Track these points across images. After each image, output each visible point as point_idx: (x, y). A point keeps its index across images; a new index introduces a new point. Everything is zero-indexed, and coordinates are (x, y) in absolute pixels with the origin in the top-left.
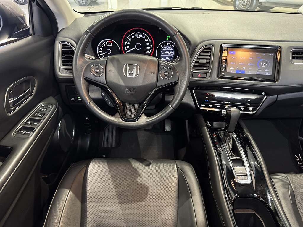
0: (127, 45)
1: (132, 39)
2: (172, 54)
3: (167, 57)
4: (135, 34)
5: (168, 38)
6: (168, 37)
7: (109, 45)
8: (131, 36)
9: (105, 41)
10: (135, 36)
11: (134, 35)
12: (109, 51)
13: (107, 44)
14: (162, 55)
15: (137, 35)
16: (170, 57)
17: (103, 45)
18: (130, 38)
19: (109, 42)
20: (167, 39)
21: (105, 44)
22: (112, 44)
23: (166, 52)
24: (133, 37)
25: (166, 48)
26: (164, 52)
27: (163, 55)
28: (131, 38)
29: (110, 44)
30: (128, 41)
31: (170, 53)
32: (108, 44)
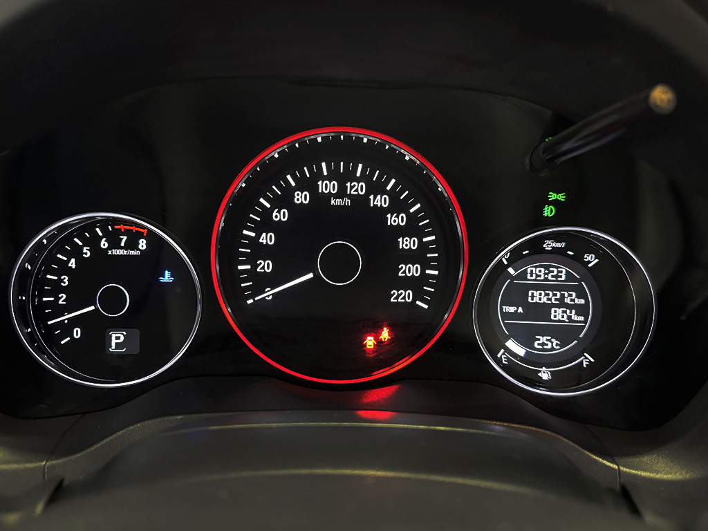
0: (260, 251)
1: (294, 209)
2: (581, 310)
3: (544, 331)
4: (318, 176)
5: (556, 203)
6: (553, 196)
7: (123, 252)
8: (289, 192)
9: (90, 225)
10: (313, 189)
11: (309, 184)
12: (112, 300)
13: (104, 244)
14: (506, 316)
15: (327, 187)
16: (563, 333)
17: (77, 252)
18: (278, 203)
19: (122, 227)
20: (548, 211)
21: (93, 242)
22: (143, 244)
23: (538, 297)
24: (302, 198)
25: (535, 272)
26: (518, 294)
27: (515, 316)
28: (284, 200)
29: (132, 245)
30: (266, 224)
31: (561, 304)
32: (114, 244)
